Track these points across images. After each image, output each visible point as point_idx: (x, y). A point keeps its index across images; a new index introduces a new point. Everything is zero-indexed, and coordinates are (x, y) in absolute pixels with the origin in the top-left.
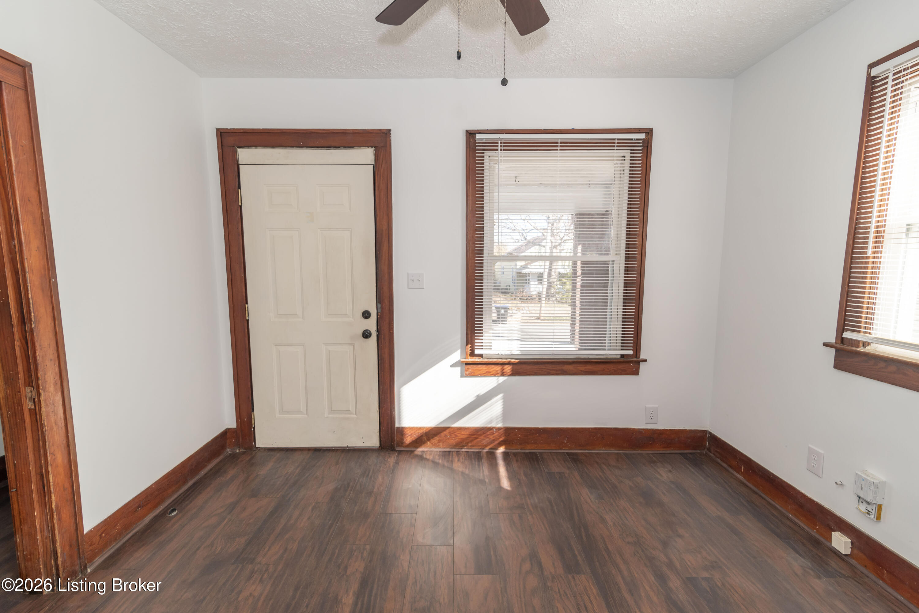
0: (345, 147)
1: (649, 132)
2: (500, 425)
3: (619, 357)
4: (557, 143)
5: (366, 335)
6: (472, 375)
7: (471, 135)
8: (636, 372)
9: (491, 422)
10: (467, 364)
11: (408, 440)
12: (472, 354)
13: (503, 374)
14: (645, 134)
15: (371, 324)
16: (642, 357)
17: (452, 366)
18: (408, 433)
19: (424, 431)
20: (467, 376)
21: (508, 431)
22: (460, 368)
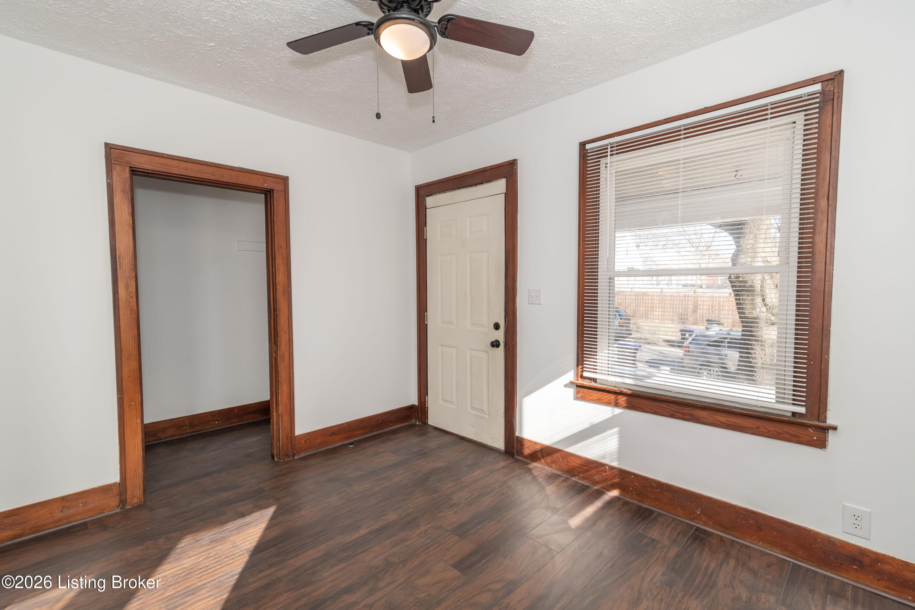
0: (486, 182)
1: (837, 77)
2: (615, 464)
3: (790, 414)
4: (680, 131)
5: (495, 344)
6: (583, 398)
7: (586, 145)
8: (822, 444)
9: (604, 457)
10: (578, 386)
11: (527, 451)
12: (583, 376)
13: (617, 405)
14: (820, 83)
15: (500, 335)
16: (830, 421)
17: (566, 386)
18: (526, 445)
19: (540, 447)
20: (578, 399)
21: (623, 474)
22: (573, 389)
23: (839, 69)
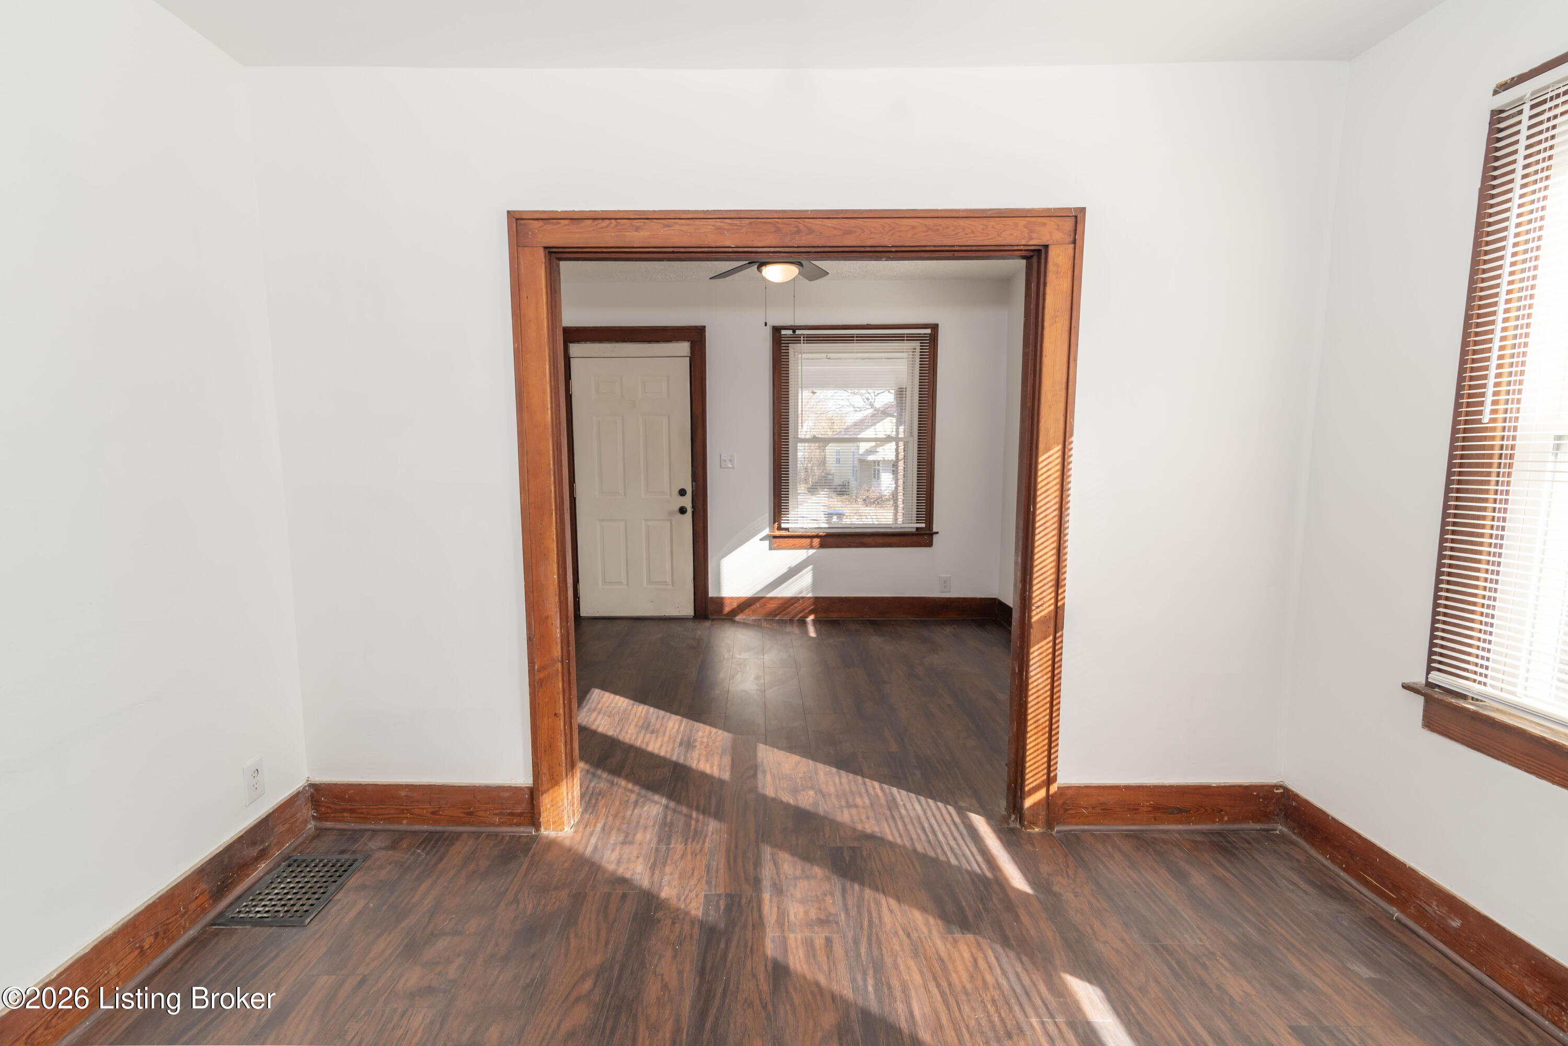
0: (664, 341)
1: (935, 327)
2: (810, 595)
3: (914, 530)
4: (853, 337)
5: (683, 511)
6: (780, 547)
7: (776, 330)
8: (930, 544)
9: (801, 592)
10: (775, 537)
11: (727, 609)
12: (779, 528)
13: (812, 547)
14: (931, 329)
15: (687, 501)
16: (934, 530)
17: (763, 539)
18: (727, 602)
19: (742, 600)
20: (775, 549)
21: (817, 599)
22: (768, 542)
23: (937, 323)
